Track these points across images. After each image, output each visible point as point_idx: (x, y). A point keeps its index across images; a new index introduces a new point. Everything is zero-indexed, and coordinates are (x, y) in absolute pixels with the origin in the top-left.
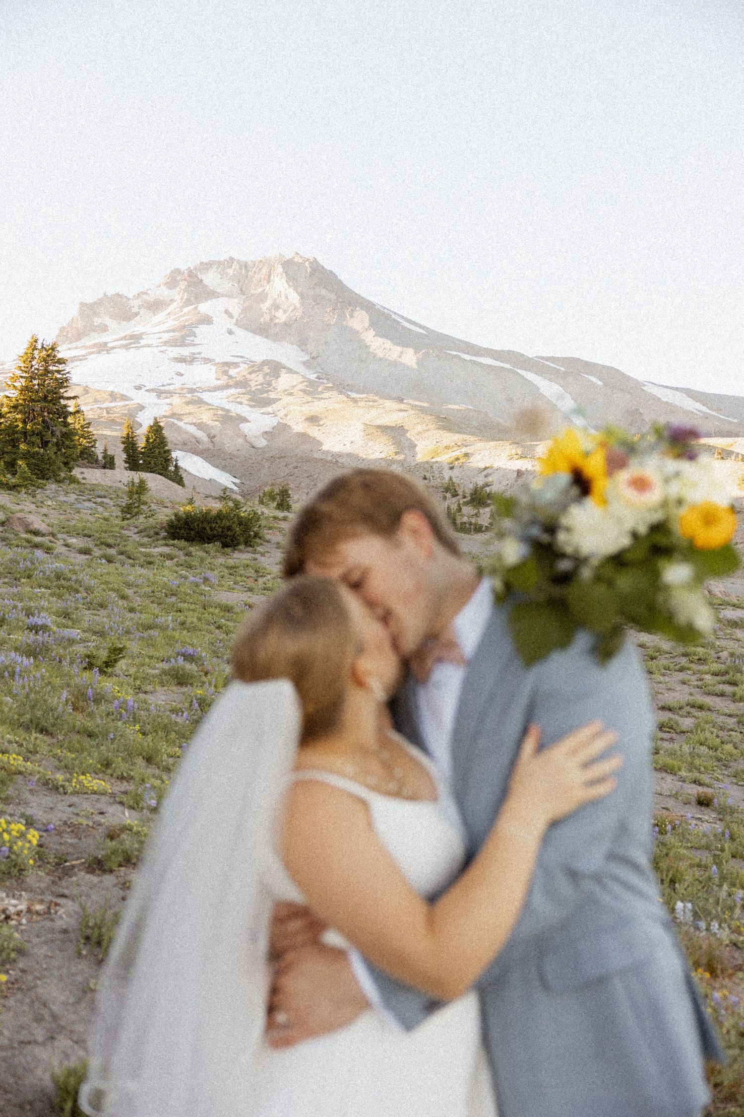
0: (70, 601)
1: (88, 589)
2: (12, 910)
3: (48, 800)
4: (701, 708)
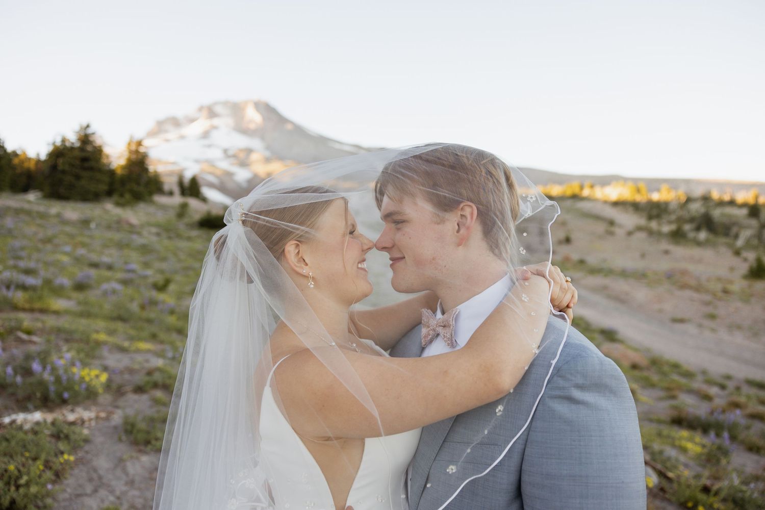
0: (148, 258)
1: (158, 252)
2: (86, 418)
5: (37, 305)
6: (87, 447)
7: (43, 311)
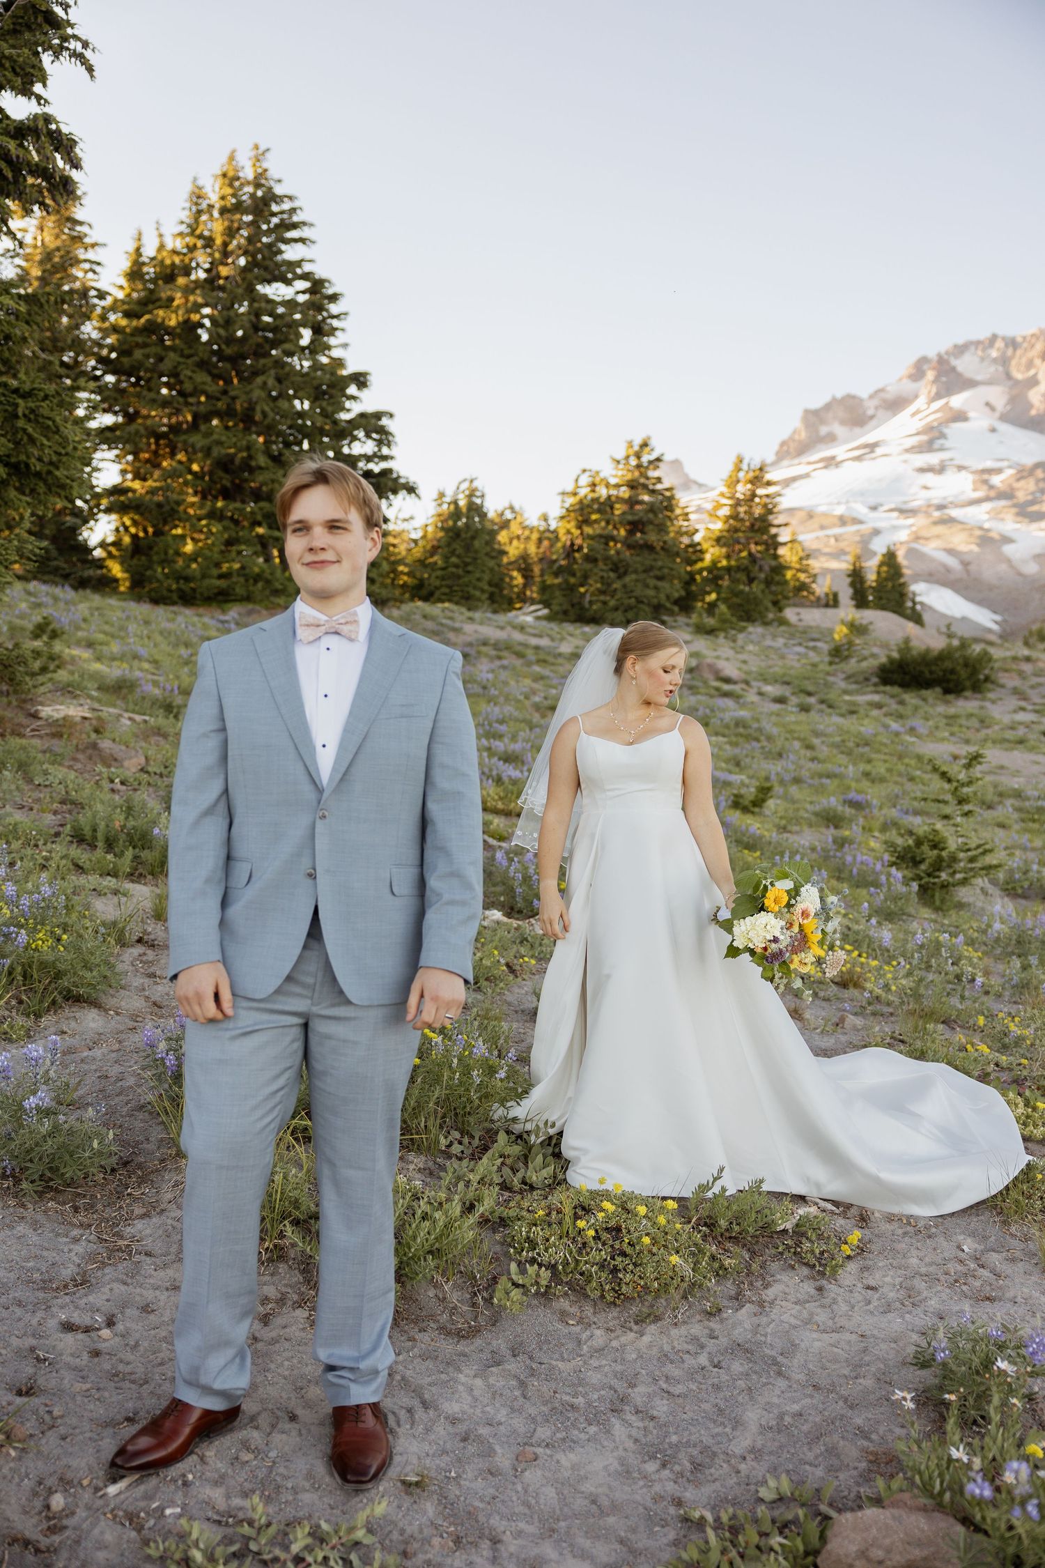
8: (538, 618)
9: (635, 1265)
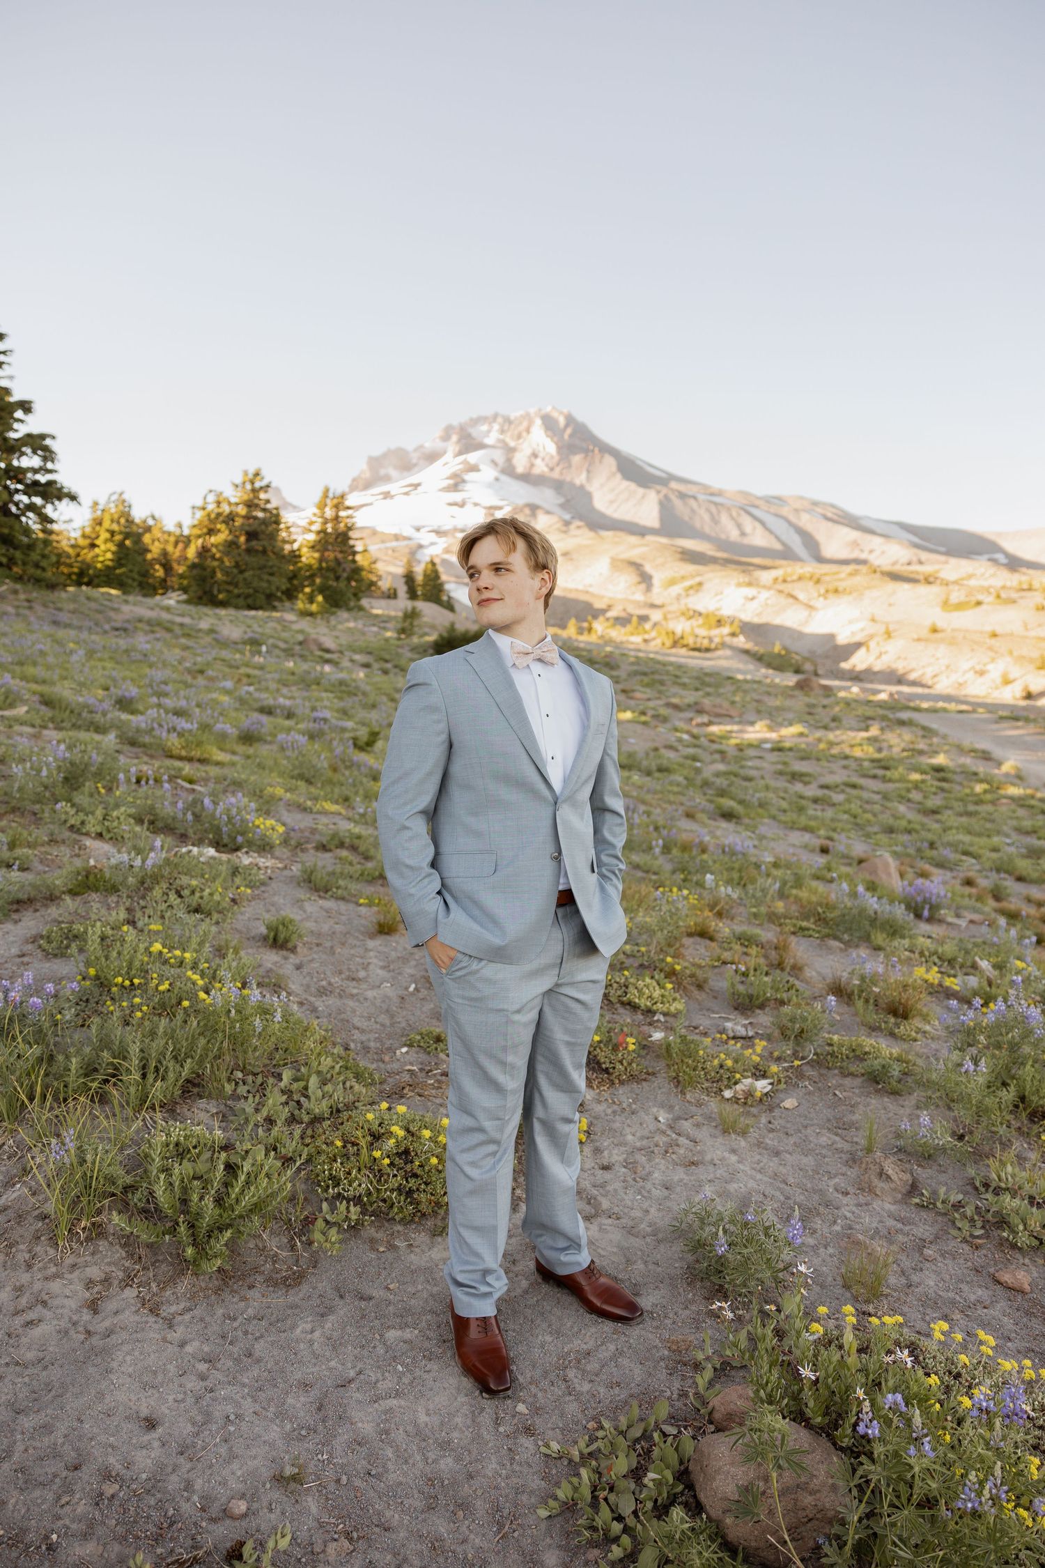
0: (348, 702)
1: (365, 694)
2: (261, 865)
3: (299, 816)
4: (854, 786)
5: (196, 753)
6: (263, 888)
7: (202, 761)
8: (178, 602)
9: (426, 1184)
